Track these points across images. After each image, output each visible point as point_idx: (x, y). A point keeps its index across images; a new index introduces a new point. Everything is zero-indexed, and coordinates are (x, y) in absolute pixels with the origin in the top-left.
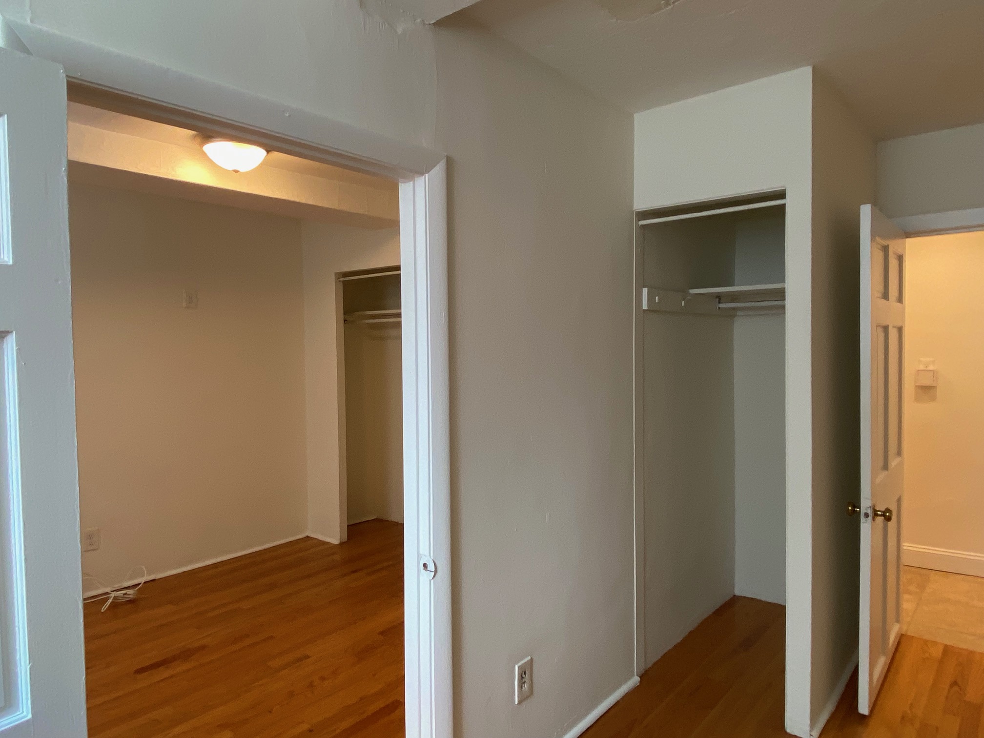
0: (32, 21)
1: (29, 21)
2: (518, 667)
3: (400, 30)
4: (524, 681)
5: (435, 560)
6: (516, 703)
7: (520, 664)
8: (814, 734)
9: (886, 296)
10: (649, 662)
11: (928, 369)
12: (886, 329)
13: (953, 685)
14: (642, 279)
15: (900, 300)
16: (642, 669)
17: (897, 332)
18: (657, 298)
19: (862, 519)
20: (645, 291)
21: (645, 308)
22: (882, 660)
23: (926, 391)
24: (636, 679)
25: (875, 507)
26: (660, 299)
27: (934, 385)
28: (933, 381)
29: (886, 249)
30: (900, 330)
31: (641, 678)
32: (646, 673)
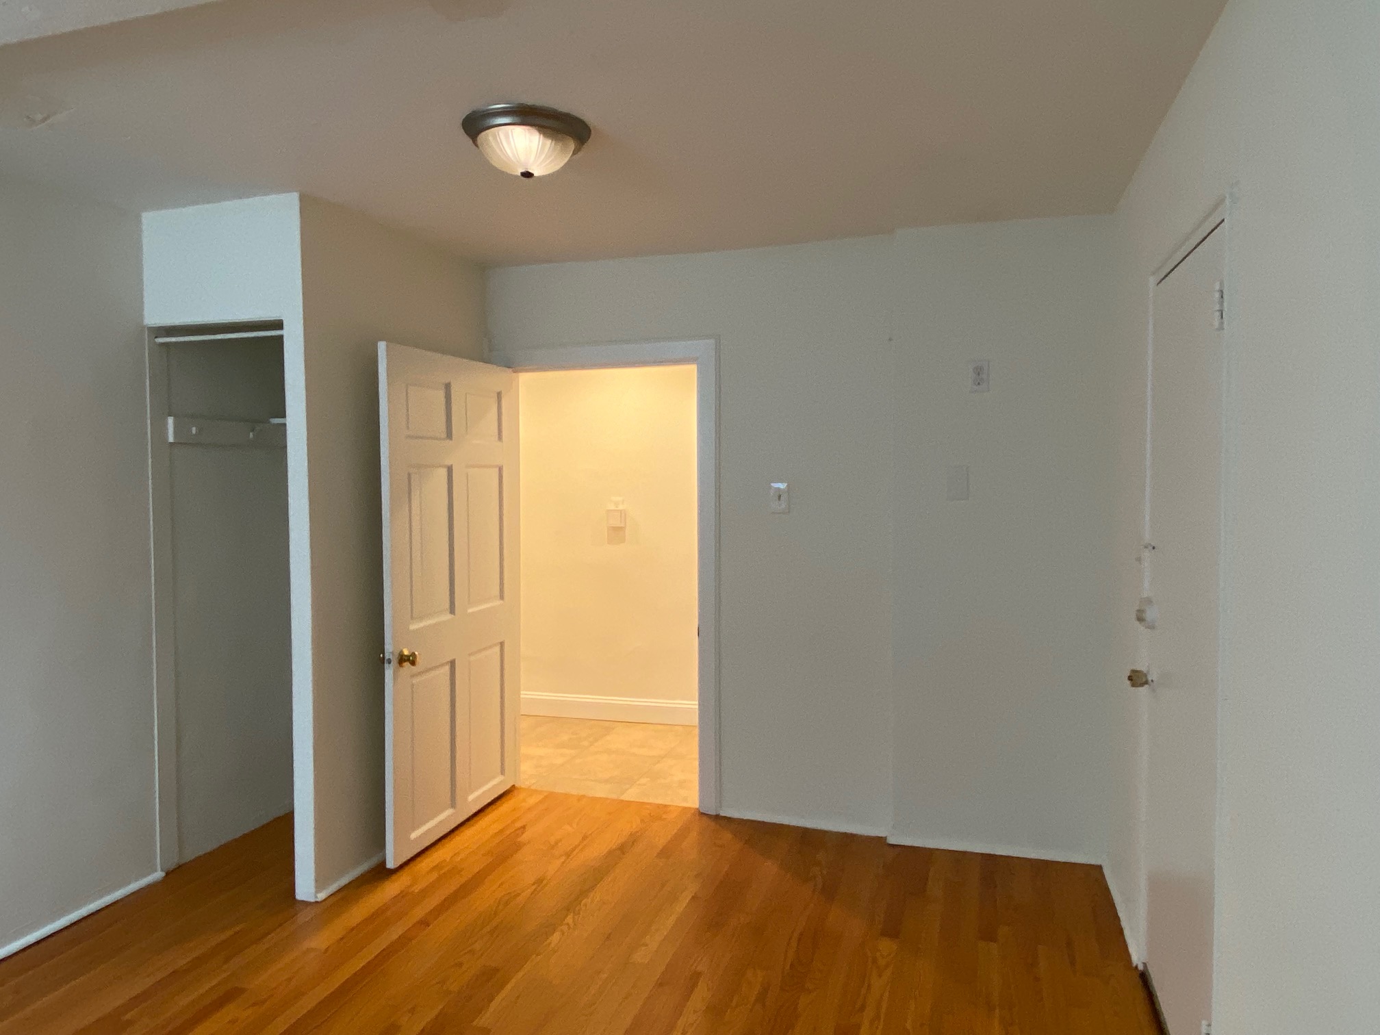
8: (322, 896)
9: (449, 435)
10: (189, 855)
11: (616, 509)
12: (450, 470)
13: (519, 829)
14: (166, 407)
15: (500, 438)
16: (173, 863)
17: (497, 470)
18: (194, 429)
19: (386, 665)
20: (171, 420)
21: (171, 439)
22: (449, 812)
23: (617, 533)
24: (158, 875)
25: (402, 651)
26: (200, 431)
27: (622, 525)
28: (621, 522)
29: (448, 387)
30: (500, 469)
31: (167, 874)
32: (180, 866)
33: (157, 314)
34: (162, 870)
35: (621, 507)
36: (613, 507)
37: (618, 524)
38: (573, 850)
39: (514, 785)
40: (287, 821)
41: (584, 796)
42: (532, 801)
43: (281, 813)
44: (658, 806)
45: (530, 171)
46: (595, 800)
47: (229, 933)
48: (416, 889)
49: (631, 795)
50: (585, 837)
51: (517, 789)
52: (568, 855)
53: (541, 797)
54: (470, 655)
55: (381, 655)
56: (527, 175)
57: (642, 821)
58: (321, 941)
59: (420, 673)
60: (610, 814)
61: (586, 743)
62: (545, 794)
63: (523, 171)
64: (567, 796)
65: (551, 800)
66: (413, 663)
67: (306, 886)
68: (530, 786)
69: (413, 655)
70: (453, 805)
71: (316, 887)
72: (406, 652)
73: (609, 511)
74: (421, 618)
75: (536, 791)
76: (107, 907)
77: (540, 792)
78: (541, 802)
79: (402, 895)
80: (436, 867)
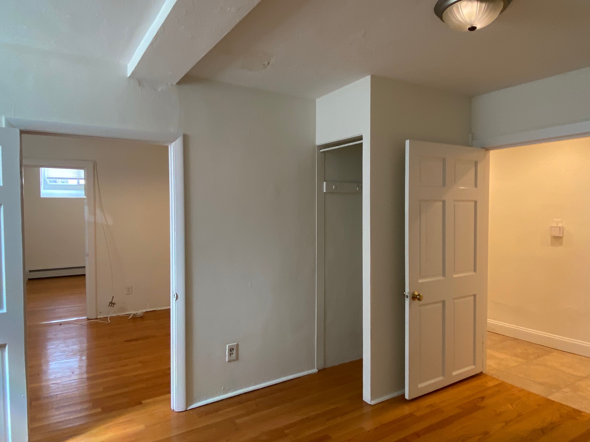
0: (14, 116)
1: (13, 116)
2: (228, 346)
3: (159, 90)
4: (232, 352)
5: (177, 294)
6: (227, 361)
7: (229, 345)
8: (373, 403)
9: (444, 184)
10: (328, 365)
11: (557, 226)
12: (444, 202)
13: (479, 398)
14: (324, 178)
15: (476, 186)
16: (321, 367)
17: (473, 203)
18: (334, 187)
19: (406, 298)
20: (325, 183)
21: (325, 191)
22: (441, 378)
23: (557, 239)
24: (315, 370)
25: (414, 292)
26: (336, 187)
27: (561, 235)
28: (560, 234)
29: (444, 160)
30: (476, 202)
31: (319, 371)
32: (324, 369)
33: (320, 140)
34: (317, 369)
35: (560, 225)
36: (555, 225)
37: (557, 234)
38: (511, 421)
39: (482, 372)
40: (359, 363)
41: (523, 390)
42: (491, 384)
43: (358, 359)
44: (575, 410)
45: (474, 26)
46: (530, 394)
47: (333, 407)
48: (418, 414)
49: (556, 397)
50: (520, 415)
51: (483, 374)
52: (507, 423)
53: (496, 383)
54: (454, 299)
55: (404, 293)
56: (473, 29)
57: (561, 416)
58: (368, 425)
59: (424, 305)
60: (539, 405)
61: (532, 357)
62: (500, 382)
63: (470, 27)
64: (513, 387)
65: (502, 387)
66: (419, 299)
67: (367, 396)
68: (492, 375)
69: (419, 295)
70: (443, 375)
71: (371, 397)
72: (416, 294)
73: (551, 227)
74: (425, 277)
75: (494, 378)
76: (295, 379)
77: (498, 380)
78: (496, 386)
79: (411, 415)
80: (431, 406)
